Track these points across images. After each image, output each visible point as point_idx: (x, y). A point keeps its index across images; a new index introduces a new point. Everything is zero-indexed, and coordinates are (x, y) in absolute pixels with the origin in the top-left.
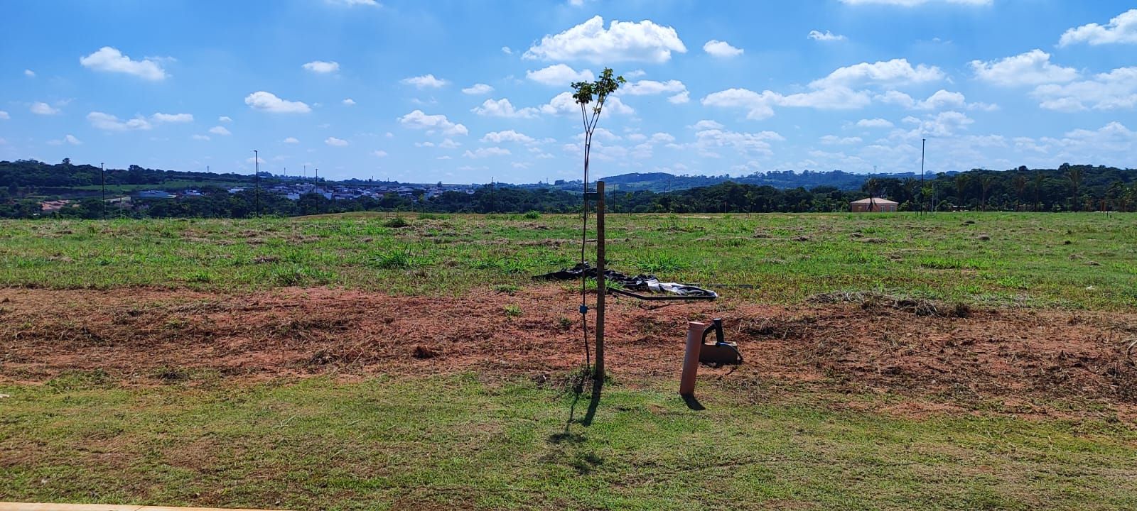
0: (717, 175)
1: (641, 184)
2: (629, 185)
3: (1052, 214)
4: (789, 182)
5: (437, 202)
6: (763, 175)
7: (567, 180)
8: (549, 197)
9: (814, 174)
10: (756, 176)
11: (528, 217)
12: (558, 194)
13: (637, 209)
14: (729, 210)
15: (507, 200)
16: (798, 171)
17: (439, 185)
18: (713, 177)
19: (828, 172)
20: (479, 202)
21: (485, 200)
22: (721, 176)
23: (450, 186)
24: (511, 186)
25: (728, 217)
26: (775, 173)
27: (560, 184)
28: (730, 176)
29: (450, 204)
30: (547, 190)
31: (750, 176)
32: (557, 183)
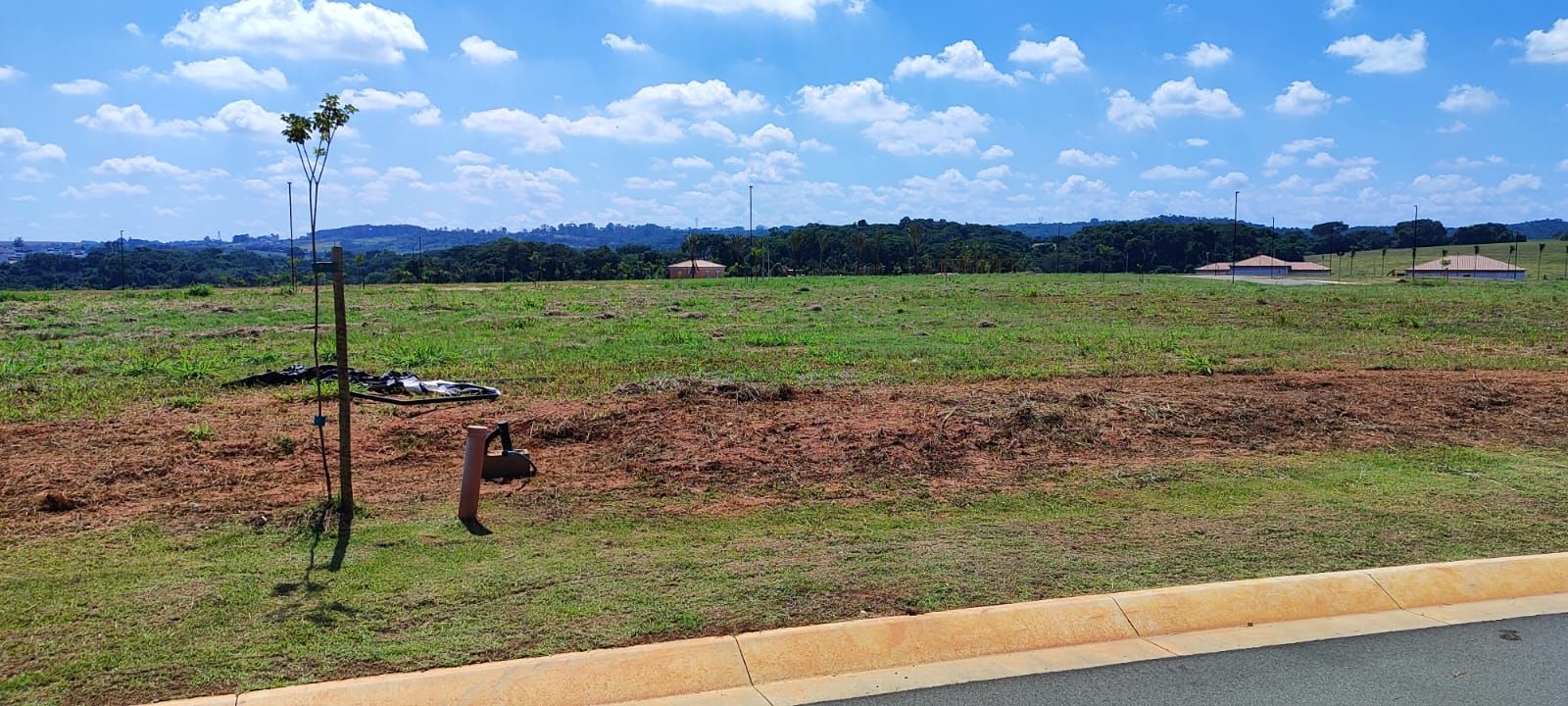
0: (489, 229)
1: (376, 241)
2: (357, 242)
3: (892, 278)
4: (588, 239)
5: (15, 271)
6: (554, 229)
7: (254, 235)
8: (223, 262)
9: (620, 228)
10: (543, 231)
11: (194, 293)
12: (239, 256)
13: (371, 278)
14: (507, 278)
15: (149, 266)
16: (600, 224)
17: (18, 243)
18: (483, 231)
19: (638, 227)
20: (96, 270)
21: (107, 268)
22: (494, 231)
23: (39, 245)
24: (155, 244)
25: (508, 288)
26: (569, 227)
27: (242, 241)
28: (508, 231)
29: (40, 274)
30: (220, 251)
31: (536, 231)
32: (237, 239)
